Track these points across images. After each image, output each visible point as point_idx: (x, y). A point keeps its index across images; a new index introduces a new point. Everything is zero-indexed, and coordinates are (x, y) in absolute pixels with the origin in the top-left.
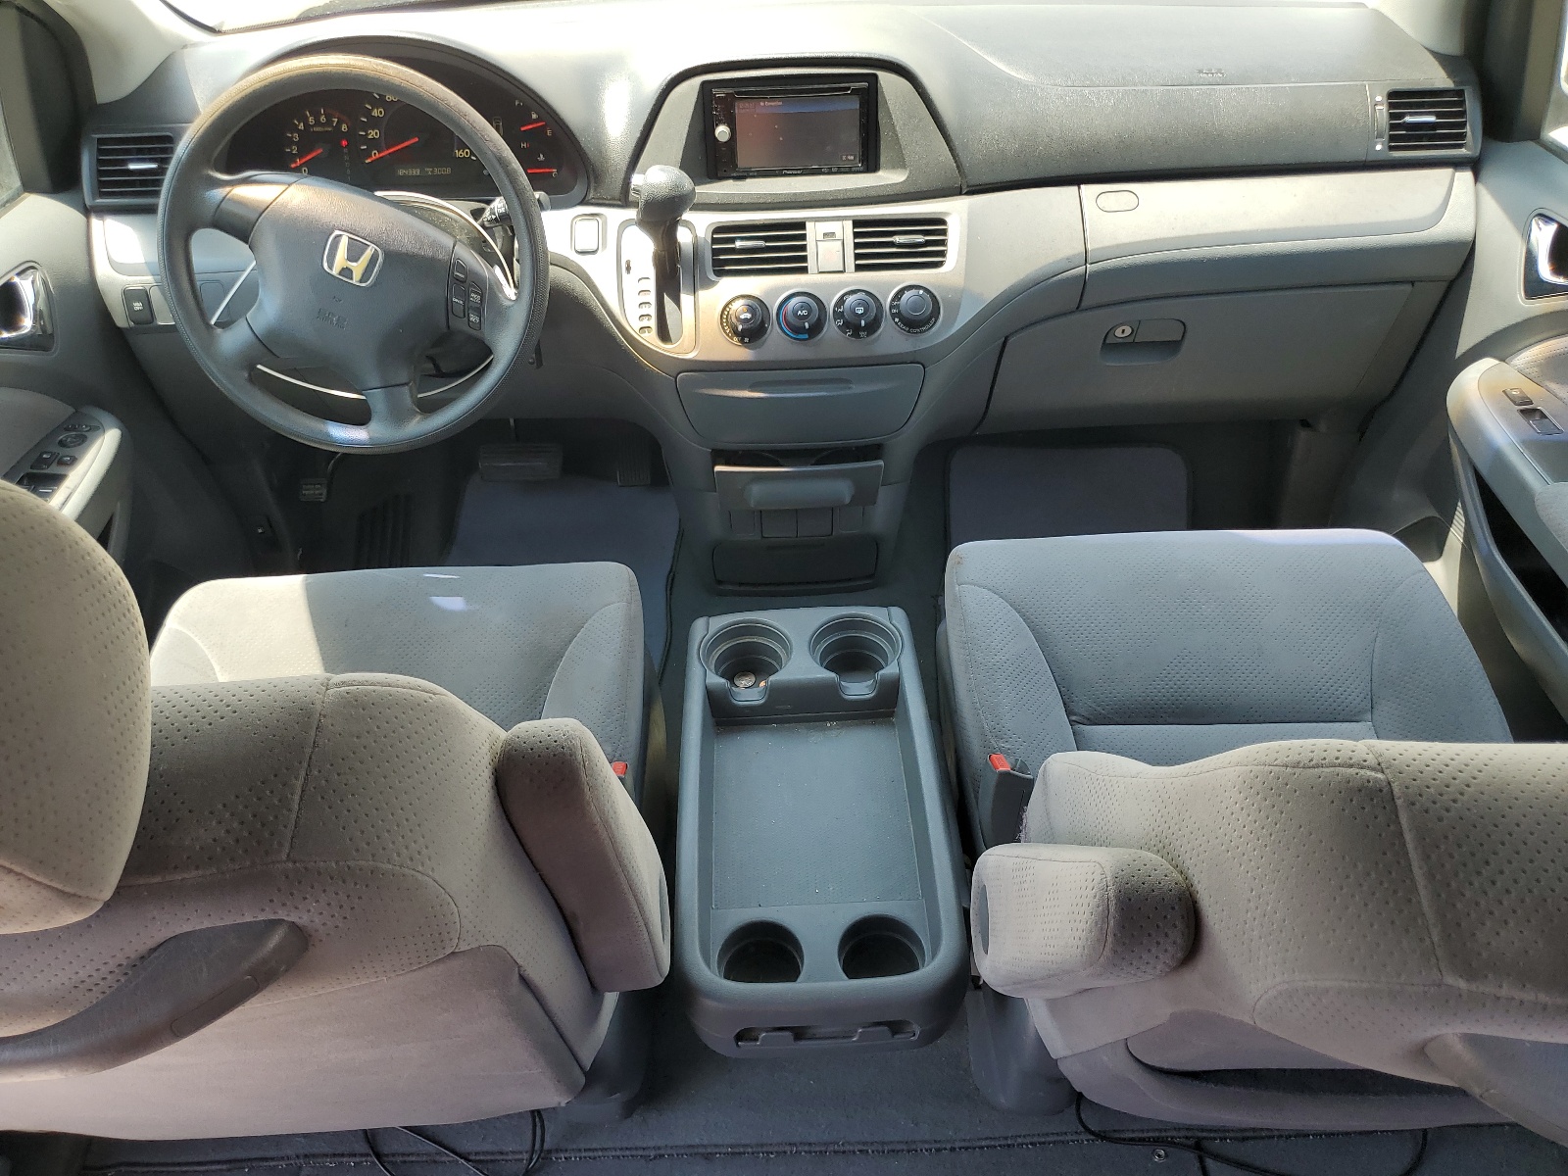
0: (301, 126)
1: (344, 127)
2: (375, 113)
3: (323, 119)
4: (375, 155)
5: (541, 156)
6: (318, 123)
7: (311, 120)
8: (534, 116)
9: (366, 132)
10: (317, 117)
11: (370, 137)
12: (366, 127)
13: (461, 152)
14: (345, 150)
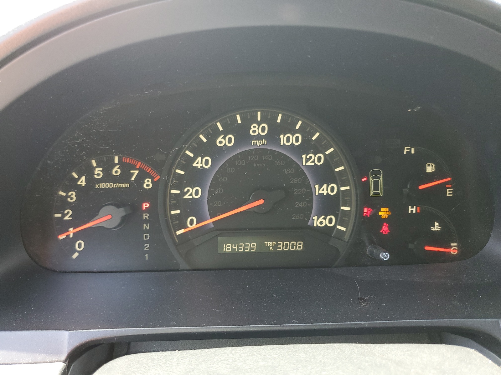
0: (82, 182)
1: (148, 184)
2: (199, 163)
3: (116, 171)
4: (192, 224)
5: (436, 224)
6: (108, 177)
7: (98, 172)
8: (430, 169)
9: (181, 190)
10: (107, 167)
11: (186, 197)
12: (181, 183)
13: (320, 220)
14: (146, 216)
